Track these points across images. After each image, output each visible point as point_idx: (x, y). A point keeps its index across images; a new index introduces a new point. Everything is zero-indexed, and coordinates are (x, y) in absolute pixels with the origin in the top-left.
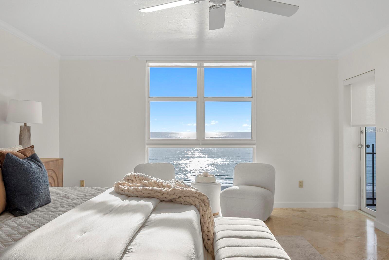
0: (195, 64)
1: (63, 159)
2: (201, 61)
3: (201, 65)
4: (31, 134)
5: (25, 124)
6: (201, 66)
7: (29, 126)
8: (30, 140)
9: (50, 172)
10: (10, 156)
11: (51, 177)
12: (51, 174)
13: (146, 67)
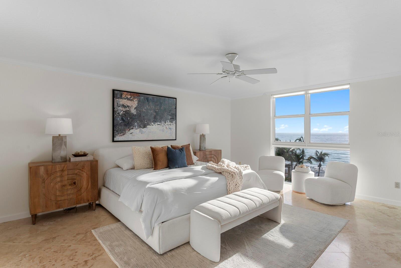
0: (302, 93)
1: (221, 150)
2: (306, 90)
3: (306, 93)
4: (205, 138)
5: (203, 134)
8: (205, 141)
9: (212, 156)
10: (168, 148)
11: (213, 158)
12: (213, 157)
13: (272, 98)
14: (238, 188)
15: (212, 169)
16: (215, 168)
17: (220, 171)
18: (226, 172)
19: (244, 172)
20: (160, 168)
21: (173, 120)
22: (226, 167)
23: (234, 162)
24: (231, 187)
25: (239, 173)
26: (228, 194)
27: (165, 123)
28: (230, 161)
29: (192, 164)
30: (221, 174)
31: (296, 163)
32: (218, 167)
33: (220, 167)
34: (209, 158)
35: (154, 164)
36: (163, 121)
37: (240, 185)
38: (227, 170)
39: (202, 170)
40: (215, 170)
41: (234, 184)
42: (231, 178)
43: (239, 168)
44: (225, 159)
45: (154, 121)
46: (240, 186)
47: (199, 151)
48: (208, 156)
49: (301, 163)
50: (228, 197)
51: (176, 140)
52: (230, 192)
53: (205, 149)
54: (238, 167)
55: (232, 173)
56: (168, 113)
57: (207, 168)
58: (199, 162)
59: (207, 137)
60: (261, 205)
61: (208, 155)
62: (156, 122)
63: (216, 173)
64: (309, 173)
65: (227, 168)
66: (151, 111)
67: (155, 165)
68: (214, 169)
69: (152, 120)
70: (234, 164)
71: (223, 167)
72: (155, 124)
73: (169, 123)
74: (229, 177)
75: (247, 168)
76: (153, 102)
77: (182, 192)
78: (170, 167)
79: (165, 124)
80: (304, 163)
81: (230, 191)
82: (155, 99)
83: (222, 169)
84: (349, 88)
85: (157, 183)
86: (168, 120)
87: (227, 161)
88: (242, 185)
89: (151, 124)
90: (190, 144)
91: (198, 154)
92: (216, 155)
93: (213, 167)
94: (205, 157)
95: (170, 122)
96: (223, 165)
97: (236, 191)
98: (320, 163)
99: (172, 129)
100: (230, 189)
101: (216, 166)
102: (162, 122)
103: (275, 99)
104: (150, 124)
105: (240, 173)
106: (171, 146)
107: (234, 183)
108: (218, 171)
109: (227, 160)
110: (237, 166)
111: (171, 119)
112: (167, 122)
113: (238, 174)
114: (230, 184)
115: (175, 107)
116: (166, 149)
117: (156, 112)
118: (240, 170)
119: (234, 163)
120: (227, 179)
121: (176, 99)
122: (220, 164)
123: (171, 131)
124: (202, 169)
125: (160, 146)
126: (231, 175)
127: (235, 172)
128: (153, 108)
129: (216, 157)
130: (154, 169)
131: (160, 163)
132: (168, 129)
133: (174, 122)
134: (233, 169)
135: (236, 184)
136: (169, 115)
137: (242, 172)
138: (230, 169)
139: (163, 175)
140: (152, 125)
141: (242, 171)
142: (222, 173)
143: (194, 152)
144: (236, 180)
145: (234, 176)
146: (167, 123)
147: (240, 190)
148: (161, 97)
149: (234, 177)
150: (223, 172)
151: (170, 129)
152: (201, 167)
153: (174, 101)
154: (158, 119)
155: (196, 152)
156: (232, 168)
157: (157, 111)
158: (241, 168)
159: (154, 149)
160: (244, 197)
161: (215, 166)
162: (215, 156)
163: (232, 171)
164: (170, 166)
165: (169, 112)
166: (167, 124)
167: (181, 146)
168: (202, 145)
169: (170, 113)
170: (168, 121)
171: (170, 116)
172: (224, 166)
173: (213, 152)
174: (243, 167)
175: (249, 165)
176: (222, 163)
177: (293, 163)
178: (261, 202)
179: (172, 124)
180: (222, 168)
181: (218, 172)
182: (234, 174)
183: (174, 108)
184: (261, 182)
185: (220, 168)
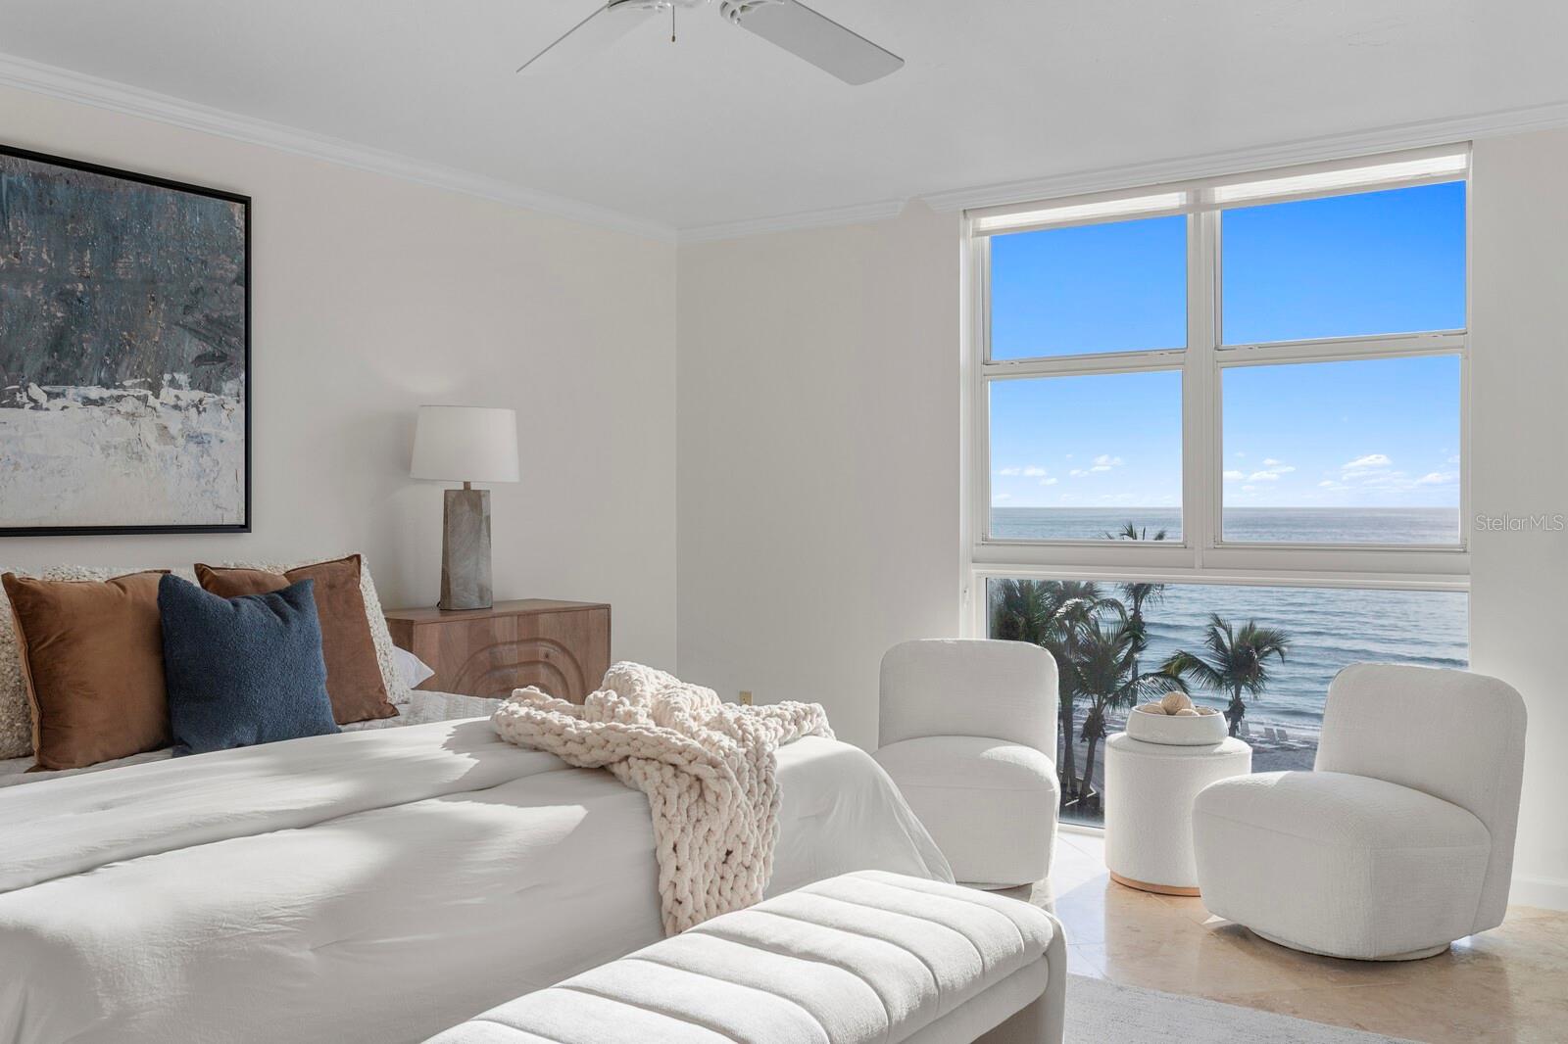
0: (1173, 199)
1: (608, 608)
2: (1196, 184)
3: (1197, 199)
4: (488, 518)
5: (467, 485)
6: (1198, 205)
7: (478, 492)
8: (484, 541)
9: (543, 649)
10: (168, 583)
11: (548, 665)
12: (547, 656)
13: (965, 235)
14: (742, 881)
15: (538, 740)
16: (560, 732)
17: (600, 756)
18: (647, 759)
19: (786, 758)
20: (98, 756)
21: (223, 370)
22: (643, 720)
23: (704, 689)
24: (688, 874)
25: (747, 767)
26: (669, 929)
27: (156, 389)
28: (674, 681)
29: (381, 710)
30: (613, 774)
31: (1096, 696)
32: (584, 724)
33: (598, 725)
34: (513, 666)
35: (35, 718)
36: (133, 376)
37: (755, 856)
38: (659, 742)
39: (450, 753)
40: (561, 750)
41: (713, 850)
42: (686, 801)
43: (751, 729)
44: (640, 667)
45: (51, 375)
46: (759, 865)
47: (436, 614)
48: (510, 655)
49: (1125, 696)
50: (663, 956)
51: (246, 527)
52: (684, 919)
53: (481, 598)
54: (738, 720)
55: (696, 769)
56: (180, 309)
57: (498, 738)
58: (438, 699)
59: (497, 510)
60: (926, 1000)
61: (505, 644)
62: (66, 379)
63: (573, 771)
64: (1218, 749)
65: (657, 729)
66: (18, 286)
67: (42, 728)
68: (550, 740)
69: (33, 366)
70: (707, 701)
71: (622, 726)
72: (58, 395)
73: (189, 395)
74: (672, 795)
75: (807, 725)
76: (41, 212)
77: (268, 947)
78: (182, 742)
79: (151, 400)
80: (1139, 696)
81: (678, 911)
82: (60, 189)
83: (613, 737)
84: (1464, 173)
85: (30, 877)
86: (173, 371)
87: (652, 678)
88: (772, 859)
89: (22, 398)
90: (358, 557)
91: (431, 634)
92: (568, 645)
93: (543, 722)
94: (483, 657)
95: (193, 386)
96: (621, 709)
97: (725, 905)
98: (1238, 692)
99: (215, 442)
100: (684, 891)
101: (569, 720)
102: (127, 383)
103: (987, 239)
104: (13, 393)
105: (758, 757)
106: (201, 571)
107: (712, 840)
108: (582, 758)
109: (659, 673)
110: (731, 712)
111: (201, 359)
112: (173, 383)
113: (739, 773)
114: (684, 851)
115: (235, 268)
116: (152, 598)
117: (65, 298)
118: (757, 739)
119: (708, 694)
120: (656, 814)
121: (246, 201)
122: (601, 703)
123: (206, 461)
124: (456, 743)
125: (101, 576)
126: (685, 781)
127: (719, 756)
128: (38, 259)
129: (567, 660)
130: (42, 767)
131: (89, 714)
132: (181, 441)
133: (233, 386)
134: (705, 733)
135: (729, 853)
136: (190, 330)
137: (770, 756)
138: (677, 738)
139: (105, 807)
140: (37, 406)
141: (768, 749)
142: (616, 769)
143: (398, 621)
144: (725, 817)
145: (712, 784)
146: (168, 394)
147: (761, 897)
148: (112, 179)
149: (710, 797)
150: (627, 758)
151: (198, 439)
152: (444, 729)
153: (231, 218)
154: (86, 361)
155: (412, 622)
156: (695, 726)
157: (81, 287)
158: (759, 726)
159: (35, 592)
160: (795, 948)
161: (558, 714)
162: (564, 650)
163: (695, 749)
164: (181, 730)
165: (188, 309)
166: (172, 401)
167: (288, 574)
168: (461, 570)
169: (199, 316)
170: (182, 378)
171: (195, 332)
172: (630, 717)
173: (542, 618)
174: (773, 723)
175: (818, 707)
176: (613, 696)
177: (1074, 704)
178: (920, 982)
179: (209, 399)
180: (614, 729)
181: (586, 758)
182: (707, 772)
183: (233, 276)
184: (907, 823)
185: (598, 733)
